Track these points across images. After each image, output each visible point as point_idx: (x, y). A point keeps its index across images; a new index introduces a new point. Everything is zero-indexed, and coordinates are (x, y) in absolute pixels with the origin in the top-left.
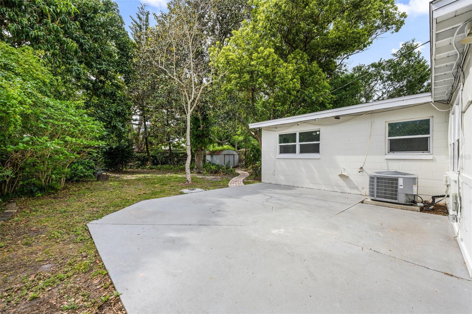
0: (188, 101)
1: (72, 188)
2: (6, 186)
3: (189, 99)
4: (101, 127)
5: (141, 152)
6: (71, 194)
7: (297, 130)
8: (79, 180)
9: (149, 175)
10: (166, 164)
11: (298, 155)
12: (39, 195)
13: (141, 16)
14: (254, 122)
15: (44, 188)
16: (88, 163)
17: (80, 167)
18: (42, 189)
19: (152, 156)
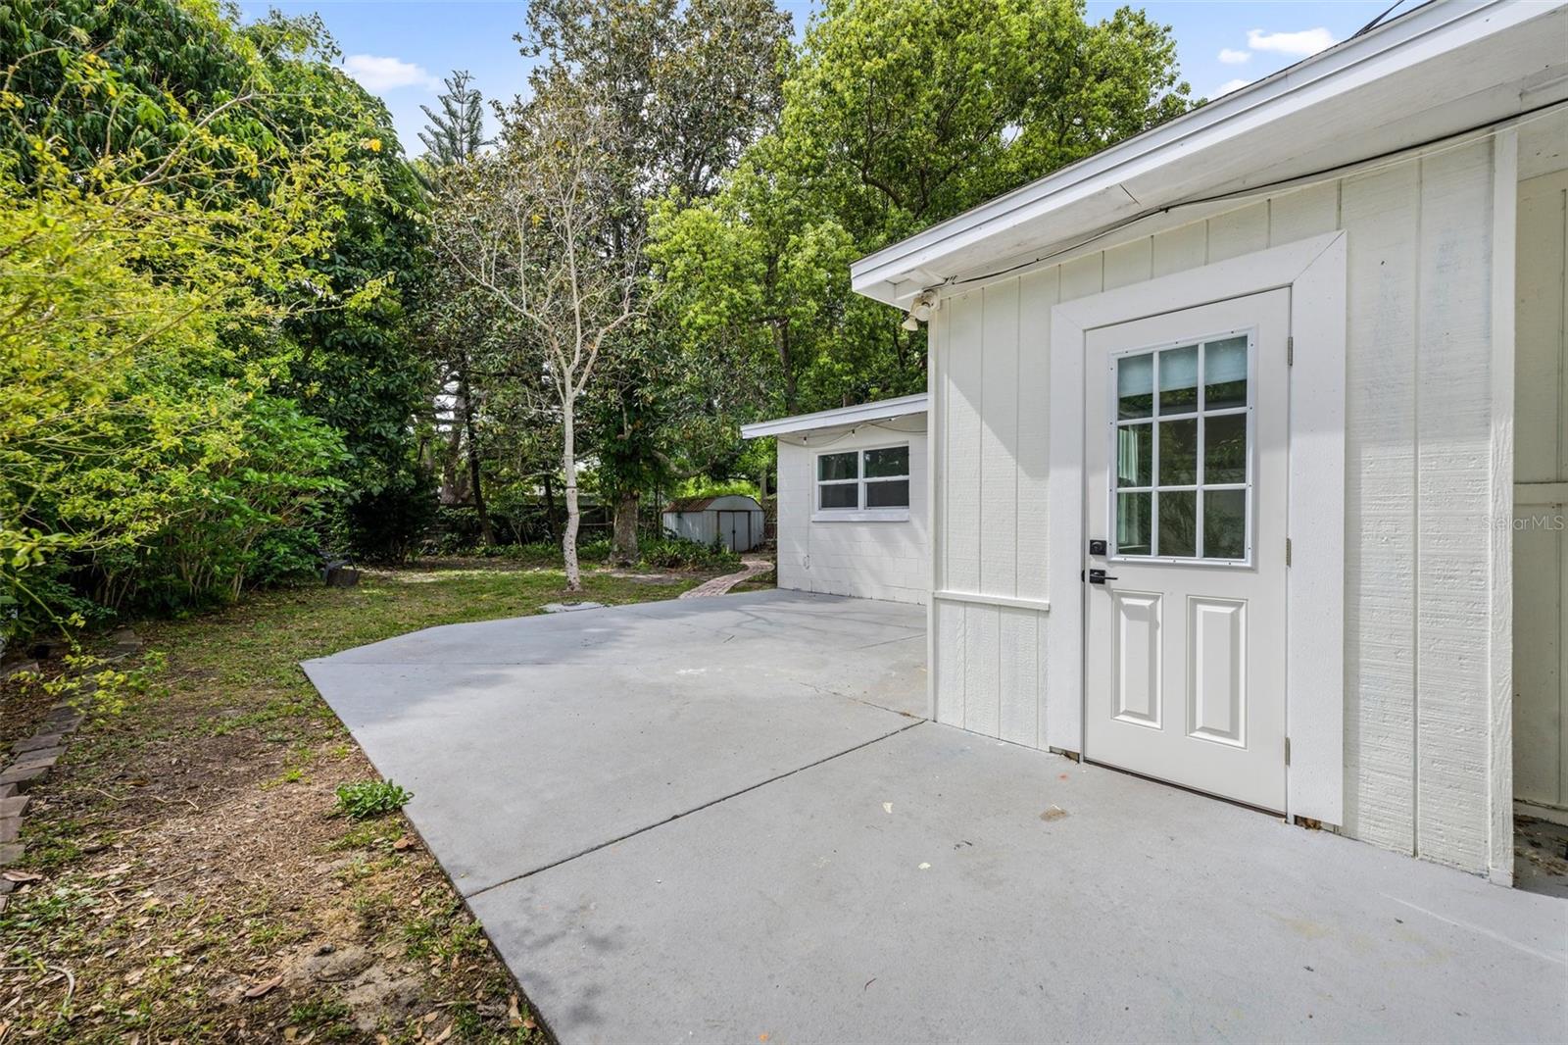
0: (565, 368)
1: (260, 602)
2: (107, 594)
3: (569, 362)
4: (337, 444)
5: (461, 506)
6: (259, 616)
7: (861, 445)
8: (280, 583)
9: (475, 572)
10: (536, 539)
11: (861, 512)
12: (185, 614)
13: (455, 106)
14: (767, 419)
15: (193, 597)
16: (301, 537)
17: (282, 550)
18: (188, 601)
19: (494, 517)
